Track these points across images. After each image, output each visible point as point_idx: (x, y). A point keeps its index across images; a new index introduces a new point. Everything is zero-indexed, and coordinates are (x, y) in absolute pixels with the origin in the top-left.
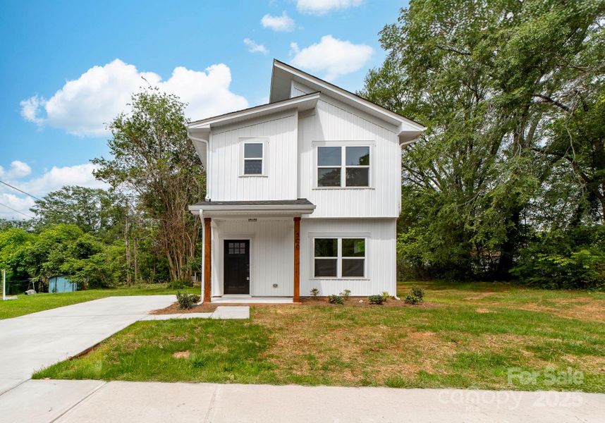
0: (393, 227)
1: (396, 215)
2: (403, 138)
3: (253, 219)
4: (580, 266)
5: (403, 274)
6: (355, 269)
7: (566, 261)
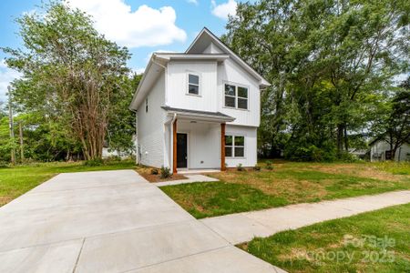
0: (255, 132)
1: (258, 126)
2: (261, 87)
3: (194, 122)
4: (311, 152)
5: (260, 158)
6: (240, 153)
7: (307, 150)
